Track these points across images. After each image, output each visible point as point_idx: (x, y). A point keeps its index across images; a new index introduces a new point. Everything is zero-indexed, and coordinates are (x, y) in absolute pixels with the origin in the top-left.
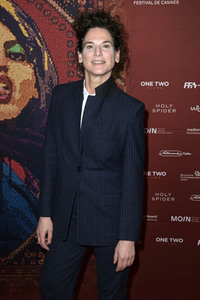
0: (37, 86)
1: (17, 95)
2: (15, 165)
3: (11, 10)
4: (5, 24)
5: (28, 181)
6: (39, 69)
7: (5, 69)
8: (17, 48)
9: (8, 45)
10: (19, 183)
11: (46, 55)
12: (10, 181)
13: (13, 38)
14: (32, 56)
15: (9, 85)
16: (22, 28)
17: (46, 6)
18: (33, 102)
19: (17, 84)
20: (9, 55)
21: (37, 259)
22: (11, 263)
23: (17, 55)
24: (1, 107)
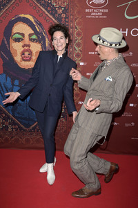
3: (32, 20)
4: (29, 26)
6: (44, 46)
7: (29, 46)
8: (34, 37)
11: (47, 40)
13: (33, 32)
15: (31, 53)
17: (47, 18)
19: (34, 53)
20: (31, 40)
22: (31, 131)
23: (34, 40)
24: (27, 63)
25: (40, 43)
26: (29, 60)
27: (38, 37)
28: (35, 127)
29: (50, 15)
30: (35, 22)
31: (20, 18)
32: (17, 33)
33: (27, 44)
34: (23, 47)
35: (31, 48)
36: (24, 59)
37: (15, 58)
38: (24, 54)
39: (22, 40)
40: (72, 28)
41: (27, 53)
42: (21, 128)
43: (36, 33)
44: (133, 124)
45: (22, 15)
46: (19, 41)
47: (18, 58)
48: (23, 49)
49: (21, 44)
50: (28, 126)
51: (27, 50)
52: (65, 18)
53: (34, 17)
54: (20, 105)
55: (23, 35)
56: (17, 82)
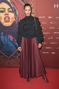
0: (15, 18)
1: (11, 20)
2: (11, 36)
3: (9, 1)
4: (8, 4)
5: (14, 40)
7: (8, 14)
8: (10, 10)
9: (8, 9)
10: (12, 40)
11: (17, 11)
12: (10, 40)
13: (10, 7)
14: (14, 11)
15: (9, 18)
16: (12, 5)
17: (17, 0)
18: (14, 22)
20: (9, 11)
21: (16, 57)
22: (10, 58)
25: (13, 13)
26: (8, 22)
27: (13, 10)
28: (13, 56)
30: (11, 2)
32: (2, 8)
33: (7, 13)
34: (5, 15)
35: (9, 16)
36: (6, 22)
37: (1, 21)
38: (5, 19)
39: (5, 11)
41: (7, 18)
42: (5, 57)
43: (11, 8)
46: (3, 12)
48: (5, 16)
50: (9, 56)
54: (4, 45)
55: (5, 9)
56: (2, 33)
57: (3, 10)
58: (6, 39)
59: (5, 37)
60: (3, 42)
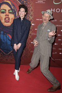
2: (10, 35)
4: (8, 6)
6: (15, 16)
8: (11, 11)
9: (9, 10)
12: (8, 39)
13: (10, 9)
16: (12, 7)
17: (17, 3)
19: (10, 19)
20: (9, 12)
22: (8, 55)
23: (11, 12)
24: (7, 23)
26: (8, 22)
27: (13, 11)
29: (18, 1)
30: (12, 4)
31: (4, 2)
34: (5, 16)
35: (9, 17)
37: (2, 21)
38: (6, 19)
39: (5, 12)
40: (29, 7)
41: (7, 19)
44: (56, 53)
45: (5, 1)
46: (4, 13)
47: (3, 21)
49: (4, 14)
51: (7, 18)
52: (26, 3)
53: (11, 2)
54: (3, 43)
55: (5, 10)
56: (2, 32)
57: (4, 11)
58: (5, 38)
59: (5, 36)
60: (3, 40)
